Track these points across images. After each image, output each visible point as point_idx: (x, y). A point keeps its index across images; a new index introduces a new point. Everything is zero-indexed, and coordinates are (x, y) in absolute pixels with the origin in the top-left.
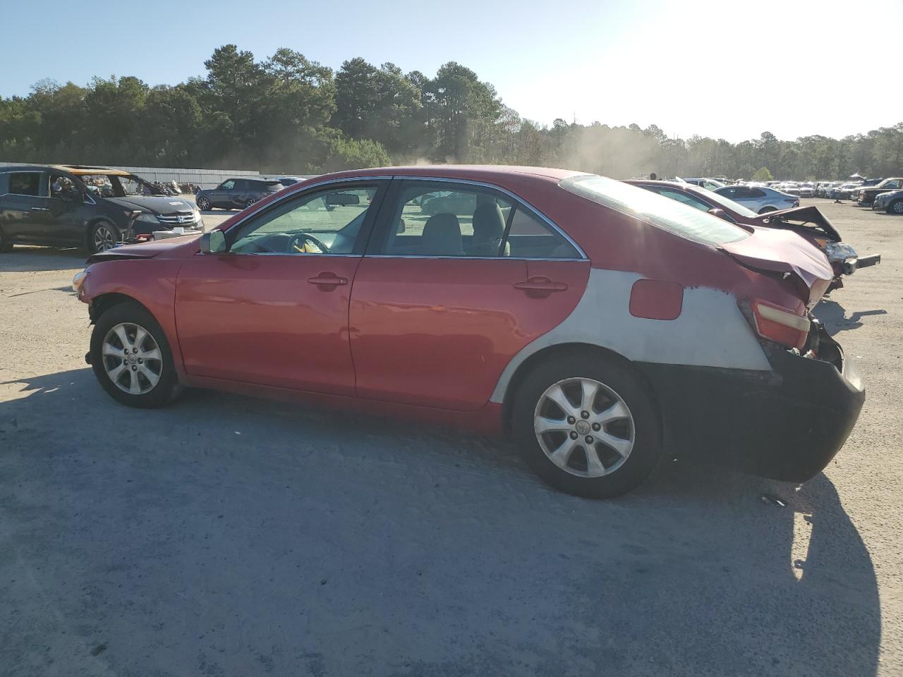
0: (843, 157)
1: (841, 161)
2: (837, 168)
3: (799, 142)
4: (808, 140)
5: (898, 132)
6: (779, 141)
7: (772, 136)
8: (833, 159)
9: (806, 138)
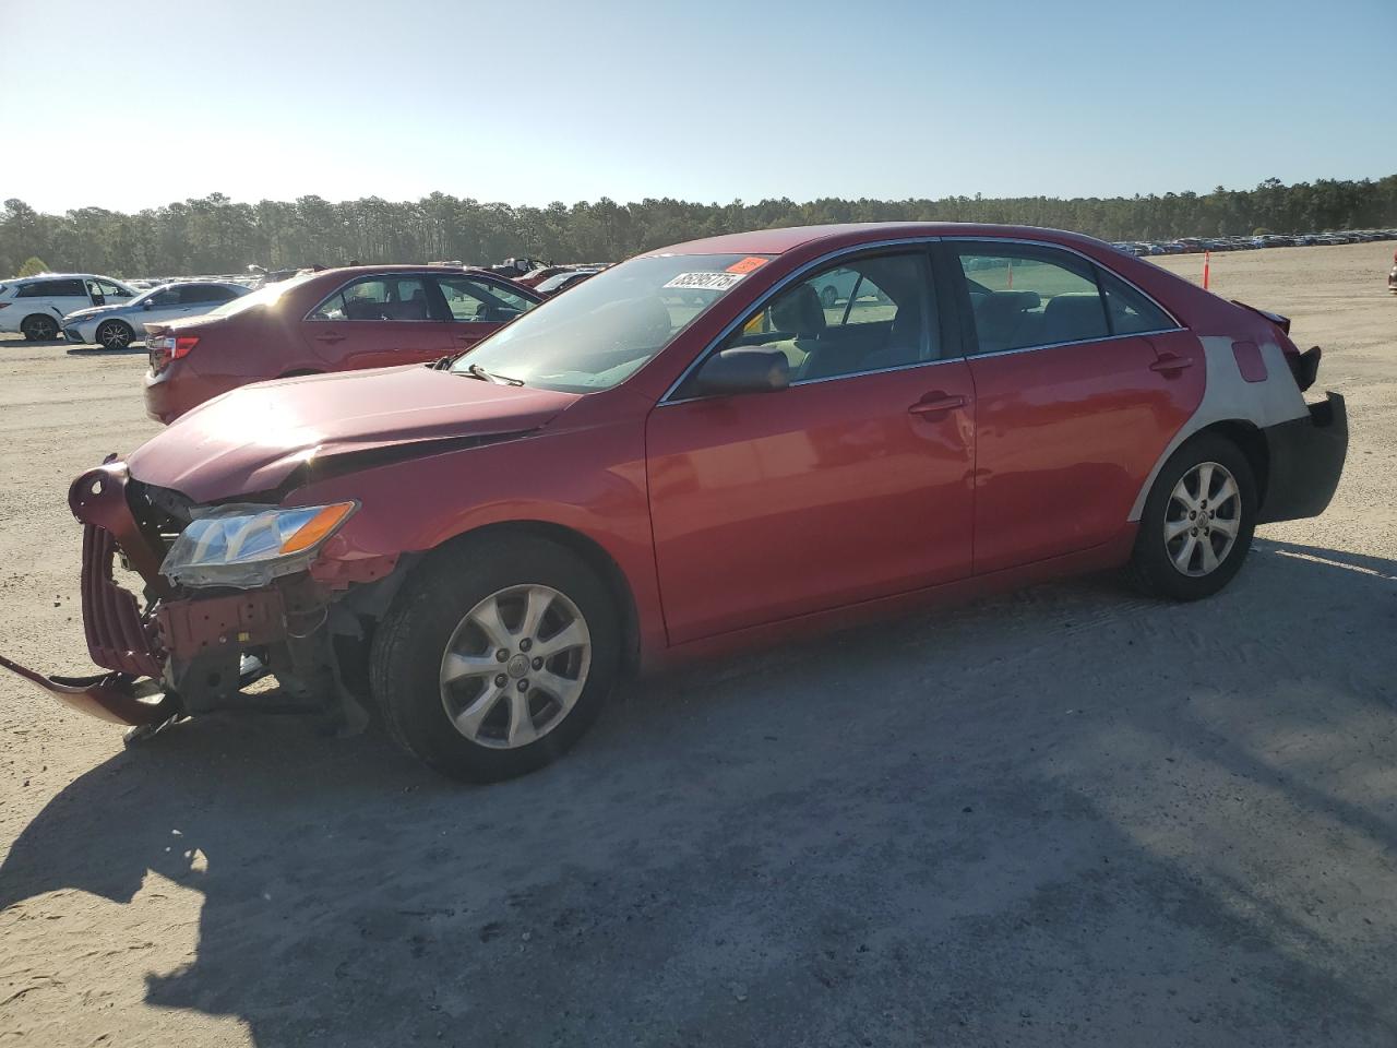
0: (148, 242)
1: (146, 248)
2: (144, 258)
3: (72, 217)
4: (83, 215)
5: (213, 208)
6: (39, 214)
7: (24, 206)
8: (134, 245)
9: (81, 211)
